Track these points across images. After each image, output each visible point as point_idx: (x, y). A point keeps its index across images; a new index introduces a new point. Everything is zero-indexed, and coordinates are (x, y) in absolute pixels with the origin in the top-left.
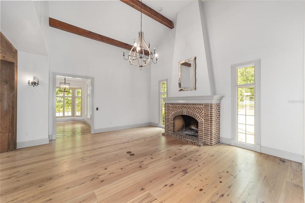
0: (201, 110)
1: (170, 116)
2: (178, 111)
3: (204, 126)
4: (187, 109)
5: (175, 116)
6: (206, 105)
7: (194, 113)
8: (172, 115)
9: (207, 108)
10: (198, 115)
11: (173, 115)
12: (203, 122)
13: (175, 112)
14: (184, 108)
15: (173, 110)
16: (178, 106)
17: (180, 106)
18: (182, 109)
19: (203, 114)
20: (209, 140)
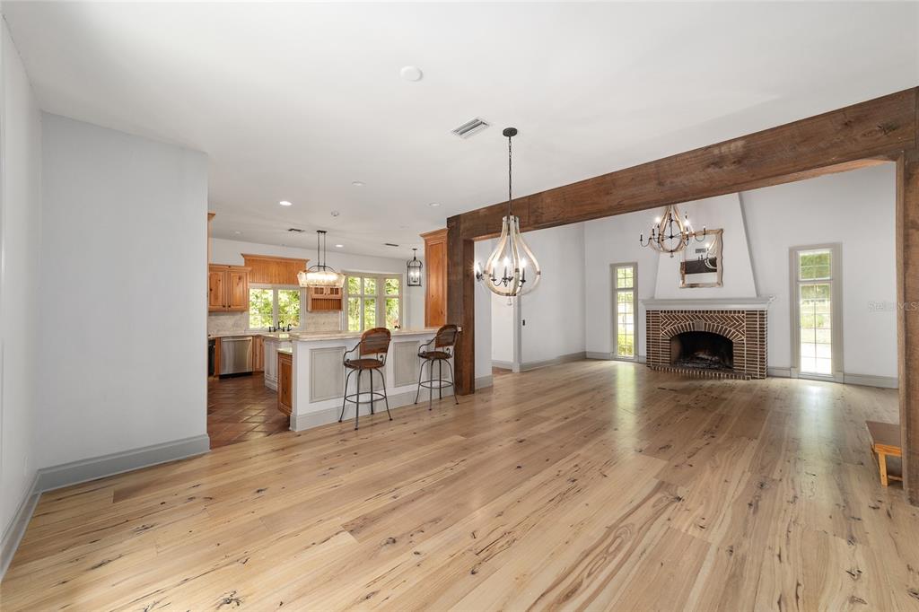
0: (738, 321)
1: (661, 335)
2: (682, 325)
3: (747, 347)
4: (707, 321)
5: (674, 333)
6: (751, 314)
7: (722, 327)
8: (666, 332)
9: (751, 318)
10: (733, 330)
11: (670, 332)
12: (745, 342)
13: (675, 328)
14: (699, 318)
15: (669, 324)
16: (683, 316)
17: (688, 316)
19: (745, 329)
20: (758, 370)
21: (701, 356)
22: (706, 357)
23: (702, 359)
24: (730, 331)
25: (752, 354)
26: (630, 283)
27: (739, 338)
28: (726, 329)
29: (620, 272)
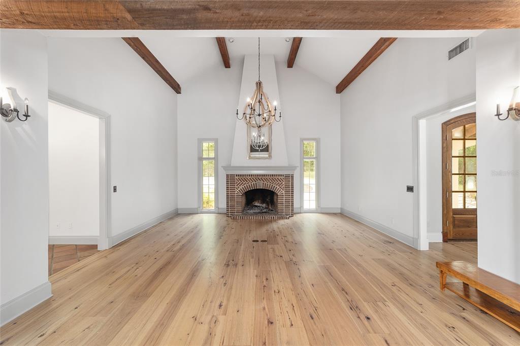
0: (281, 182)
1: (236, 192)
2: (249, 185)
3: (285, 198)
4: (264, 181)
5: (244, 190)
6: (287, 176)
7: (272, 185)
8: (239, 190)
9: (287, 179)
10: (278, 187)
11: (242, 190)
12: (284, 194)
13: (245, 187)
14: (260, 180)
15: (241, 184)
16: (250, 178)
17: (253, 178)
18: (255, 181)
19: (284, 186)
20: (290, 211)
21: (256, 204)
22: (259, 205)
23: (256, 206)
24: (277, 187)
25: (287, 202)
26: (212, 155)
27: (280, 191)
28: (274, 186)
29: (205, 145)
